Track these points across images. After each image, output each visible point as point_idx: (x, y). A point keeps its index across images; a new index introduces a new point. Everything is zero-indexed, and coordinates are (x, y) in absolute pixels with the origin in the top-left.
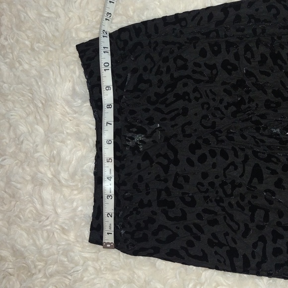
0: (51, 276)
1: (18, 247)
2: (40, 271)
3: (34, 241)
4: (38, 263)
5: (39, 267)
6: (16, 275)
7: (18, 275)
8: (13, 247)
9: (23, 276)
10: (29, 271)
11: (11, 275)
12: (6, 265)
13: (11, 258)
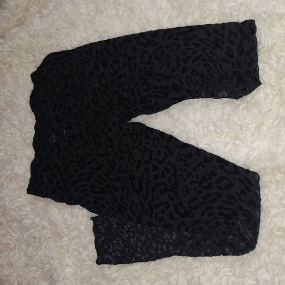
0: (73, 239)
1: (53, 219)
2: (66, 235)
3: (63, 215)
4: (64, 230)
5: (66, 233)
6: (52, 238)
7: (53, 238)
8: (49, 219)
9: (56, 238)
10: (60, 236)
11: (49, 238)
12: (46, 232)
13: (49, 227)
